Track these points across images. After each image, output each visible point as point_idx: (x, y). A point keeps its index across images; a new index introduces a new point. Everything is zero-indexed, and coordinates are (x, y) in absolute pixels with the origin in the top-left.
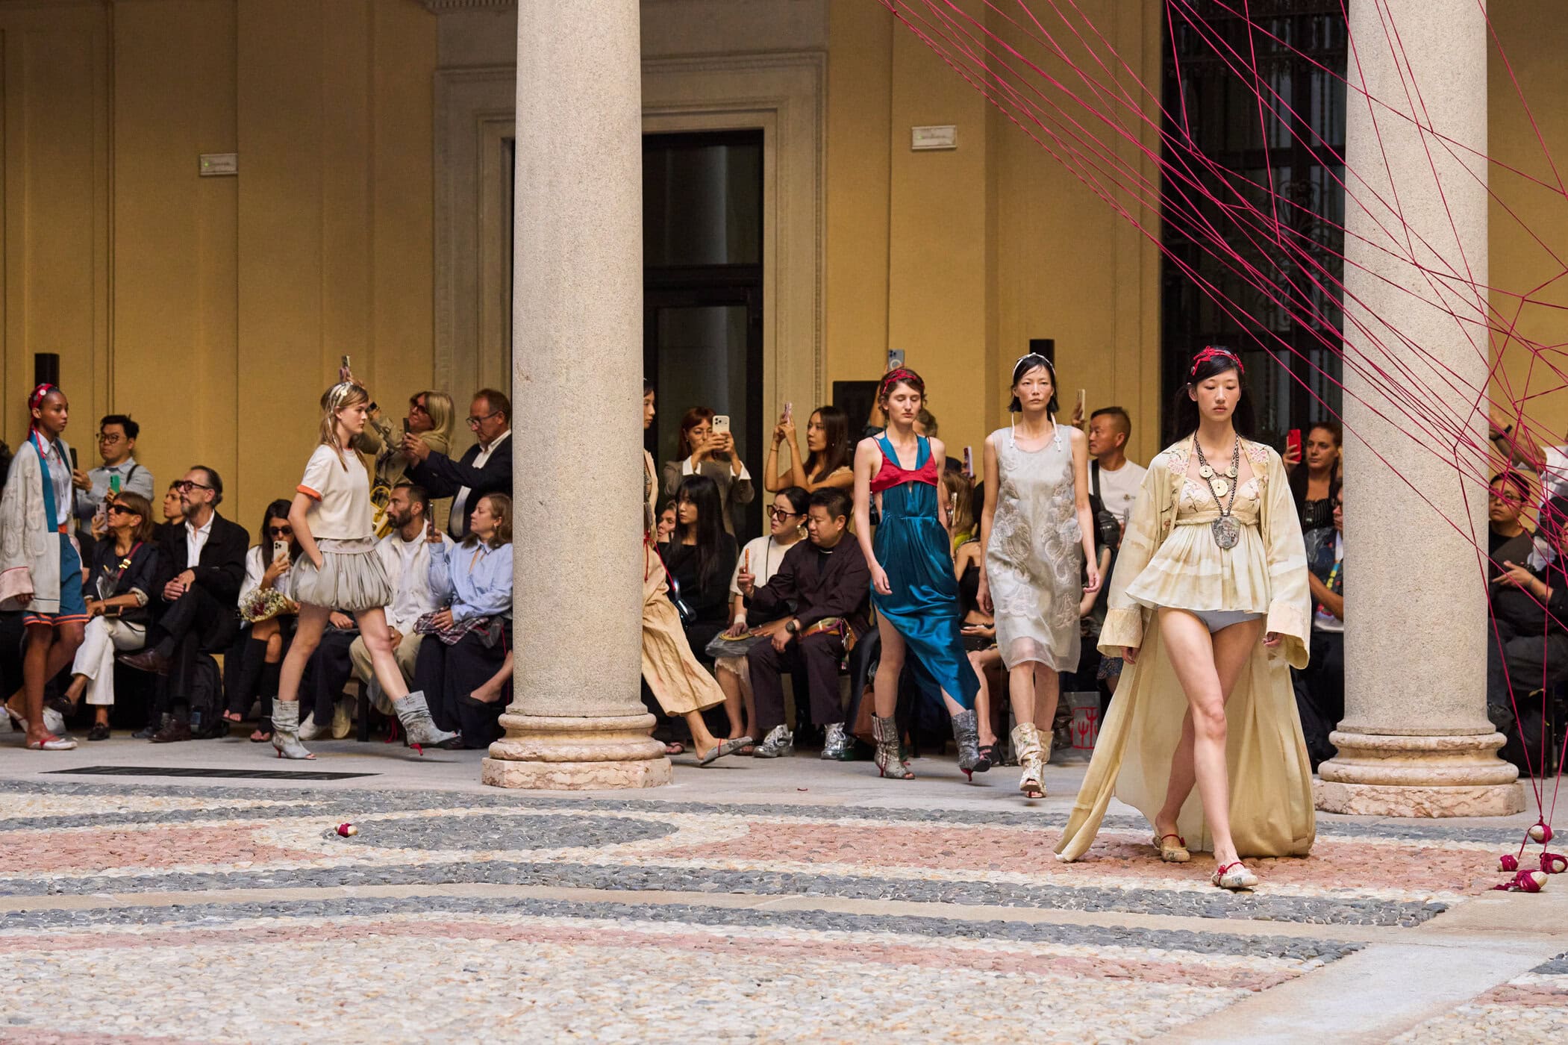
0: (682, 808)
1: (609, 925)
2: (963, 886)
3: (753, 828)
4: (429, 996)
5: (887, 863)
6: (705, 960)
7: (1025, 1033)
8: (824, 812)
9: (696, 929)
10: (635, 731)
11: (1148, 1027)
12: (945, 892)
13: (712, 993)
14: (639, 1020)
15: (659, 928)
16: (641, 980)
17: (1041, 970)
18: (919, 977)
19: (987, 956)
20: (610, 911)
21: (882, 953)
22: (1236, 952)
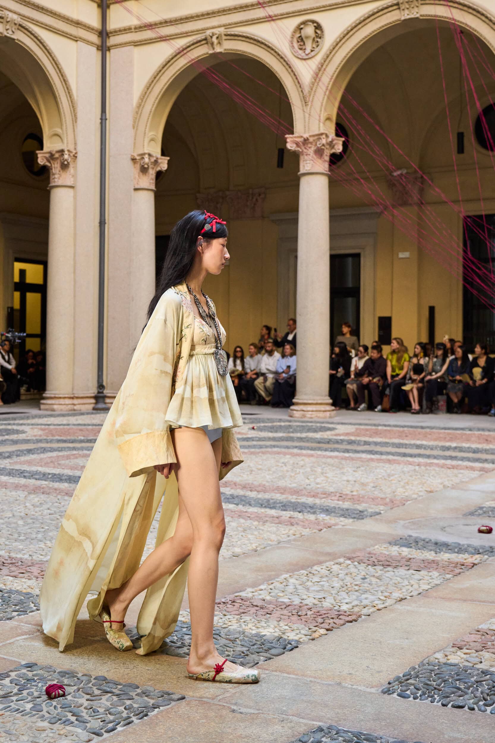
0: (338, 424)
1: (319, 453)
2: (410, 445)
3: (357, 429)
4: (273, 469)
5: (391, 438)
6: (343, 462)
7: (425, 483)
8: (375, 425)
9: (341, 454)
10: (327, 404)
11: (458, 481)
12: (405, 446)
13: (345, 471)
14: (326, 477)
15: (332, 454)
16: (327, 467)
17: (430, 466)
18: (399, 468)
19: (415, 462)
20: (320, 449)
21: (389, 461)
22: (481, 462)
